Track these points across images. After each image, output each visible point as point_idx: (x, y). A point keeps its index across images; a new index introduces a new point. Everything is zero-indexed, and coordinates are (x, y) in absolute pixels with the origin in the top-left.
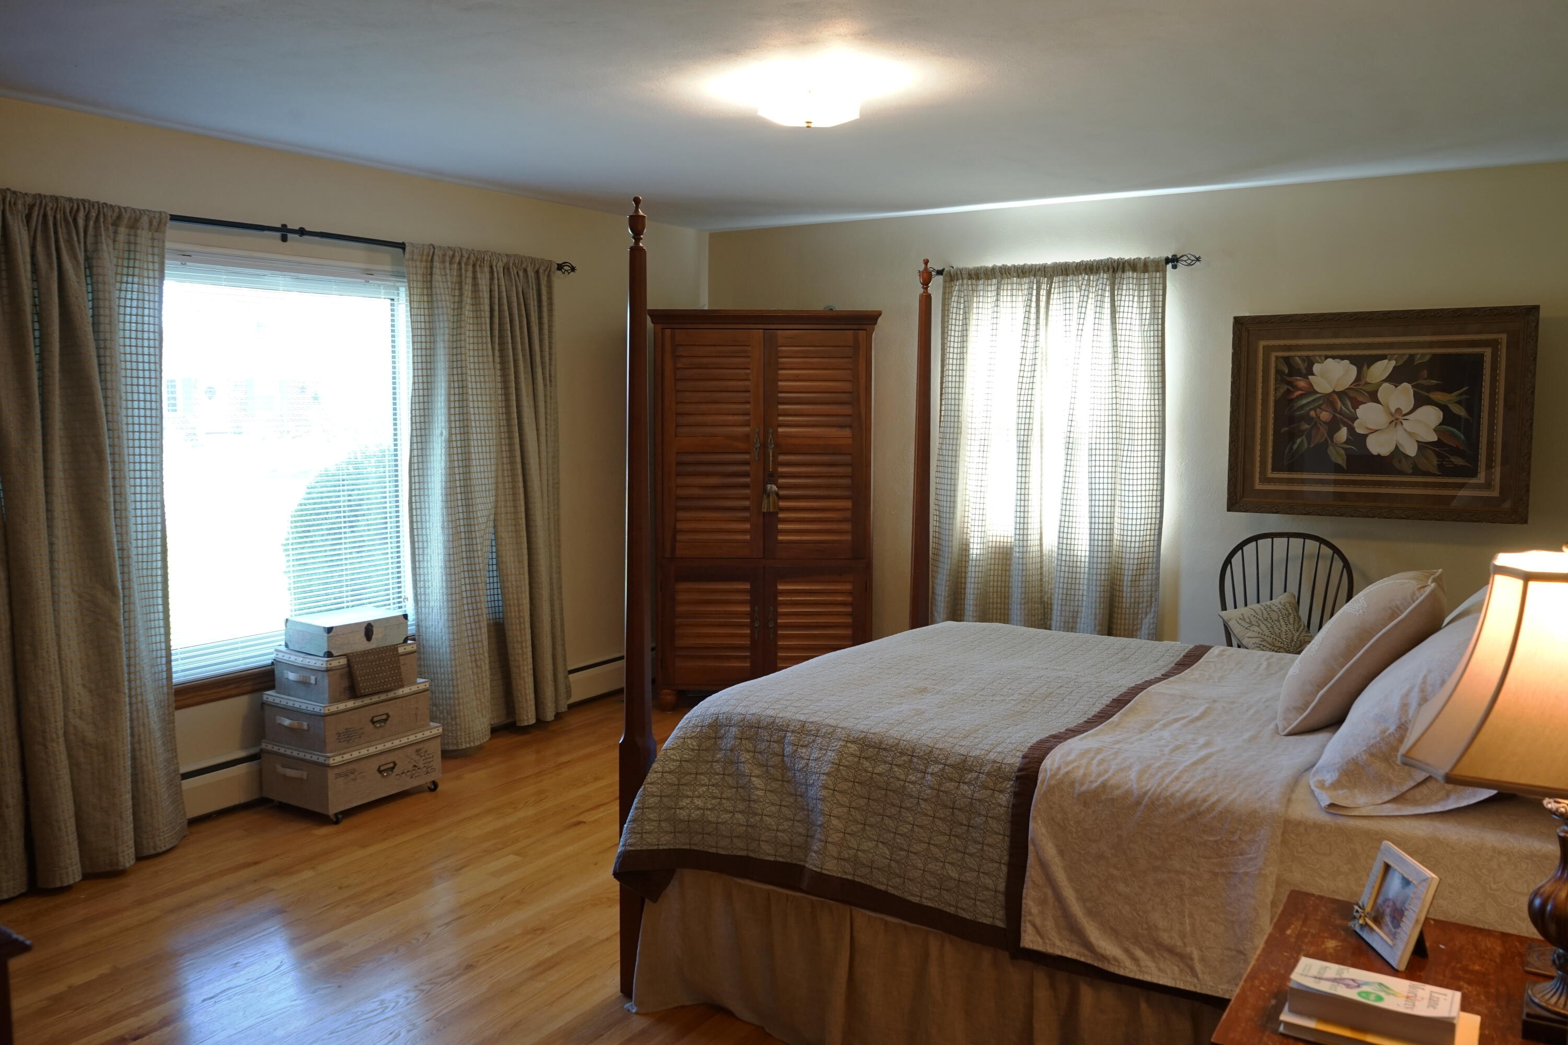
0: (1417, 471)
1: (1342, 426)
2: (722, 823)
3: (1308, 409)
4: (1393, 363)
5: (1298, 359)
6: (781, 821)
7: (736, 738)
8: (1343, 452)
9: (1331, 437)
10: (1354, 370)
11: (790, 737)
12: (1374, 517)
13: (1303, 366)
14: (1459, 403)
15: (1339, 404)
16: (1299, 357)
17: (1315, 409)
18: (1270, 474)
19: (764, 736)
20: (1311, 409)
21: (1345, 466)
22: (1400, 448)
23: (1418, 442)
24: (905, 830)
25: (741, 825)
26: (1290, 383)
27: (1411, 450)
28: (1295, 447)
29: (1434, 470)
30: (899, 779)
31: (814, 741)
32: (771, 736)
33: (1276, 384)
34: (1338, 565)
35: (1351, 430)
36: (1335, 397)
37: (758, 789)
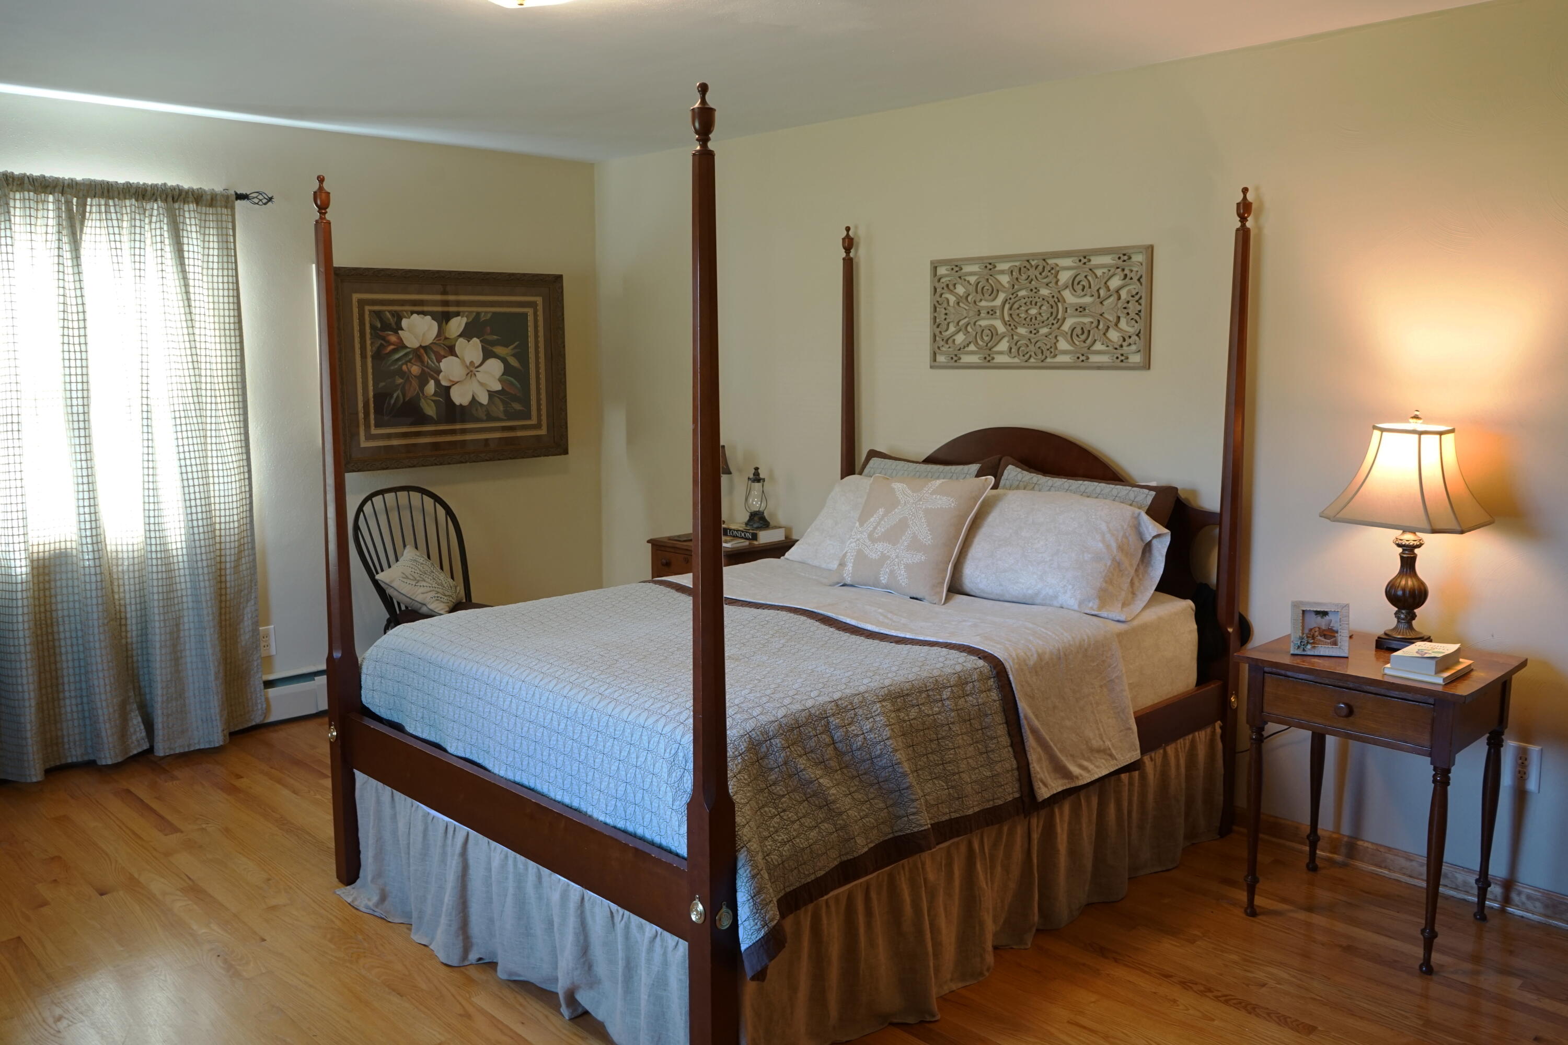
0: (490, 418)
1: (429, 379)
2: (815, 843)
3: (400, 363)
4: (465, 320)
5: (388, 314)
6: (859, 807)
7: (784, 748)
8: (432, 404)
9: (422, 391)
10: (435, 325)
11: (834, 721)
12: (466, 462)
13: (392, 321)
14: (514, 355)
15: (426, 358)
16: (389, 312)
17: (406, 363)
18: (374, 431)
19: (809, 732)
20: (403, 364)
21: (435, 417)
22: (477, 398)
23: (488, 391)
24: (951, 756)
25: (831, 834)
26: (383, 339)
27: (484, 399)
28: (393, 401)
29: (502, 416)
30: (929, 715)
31: (855, 715)
32: (815, 729)
33: (371, 339)
34: (441, 512)
35: (438, 382)
36: (422, 351)
37: (829, 788)
